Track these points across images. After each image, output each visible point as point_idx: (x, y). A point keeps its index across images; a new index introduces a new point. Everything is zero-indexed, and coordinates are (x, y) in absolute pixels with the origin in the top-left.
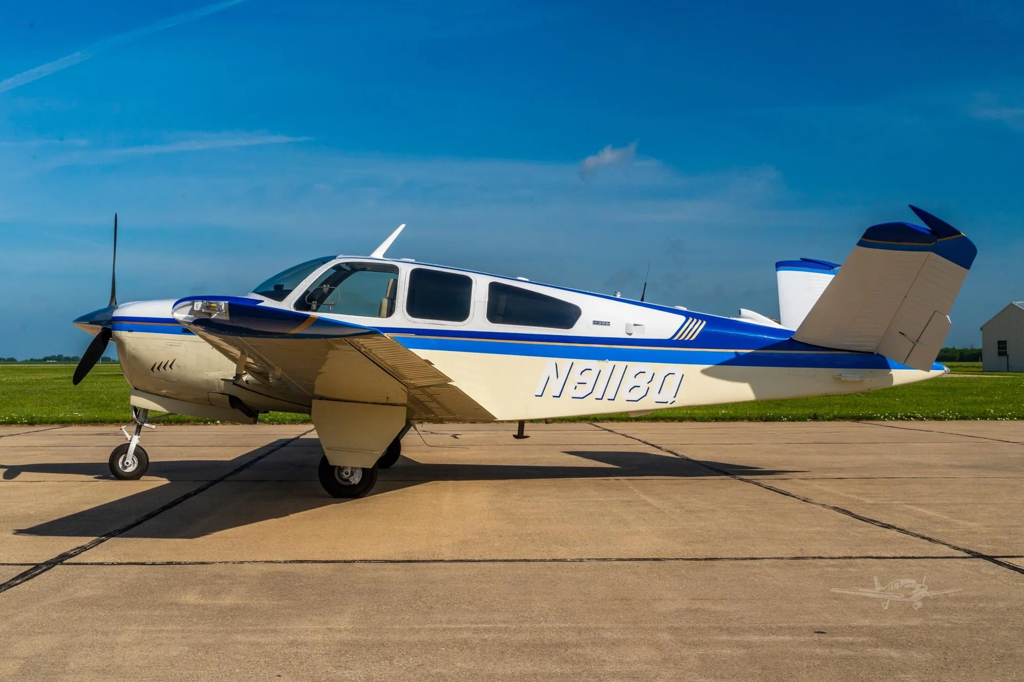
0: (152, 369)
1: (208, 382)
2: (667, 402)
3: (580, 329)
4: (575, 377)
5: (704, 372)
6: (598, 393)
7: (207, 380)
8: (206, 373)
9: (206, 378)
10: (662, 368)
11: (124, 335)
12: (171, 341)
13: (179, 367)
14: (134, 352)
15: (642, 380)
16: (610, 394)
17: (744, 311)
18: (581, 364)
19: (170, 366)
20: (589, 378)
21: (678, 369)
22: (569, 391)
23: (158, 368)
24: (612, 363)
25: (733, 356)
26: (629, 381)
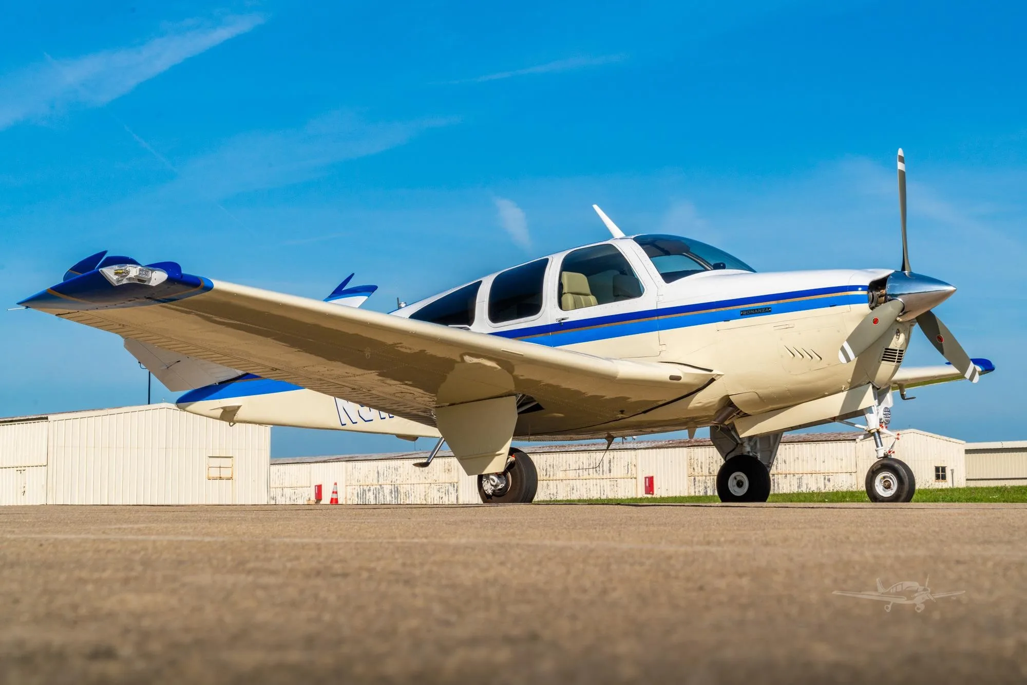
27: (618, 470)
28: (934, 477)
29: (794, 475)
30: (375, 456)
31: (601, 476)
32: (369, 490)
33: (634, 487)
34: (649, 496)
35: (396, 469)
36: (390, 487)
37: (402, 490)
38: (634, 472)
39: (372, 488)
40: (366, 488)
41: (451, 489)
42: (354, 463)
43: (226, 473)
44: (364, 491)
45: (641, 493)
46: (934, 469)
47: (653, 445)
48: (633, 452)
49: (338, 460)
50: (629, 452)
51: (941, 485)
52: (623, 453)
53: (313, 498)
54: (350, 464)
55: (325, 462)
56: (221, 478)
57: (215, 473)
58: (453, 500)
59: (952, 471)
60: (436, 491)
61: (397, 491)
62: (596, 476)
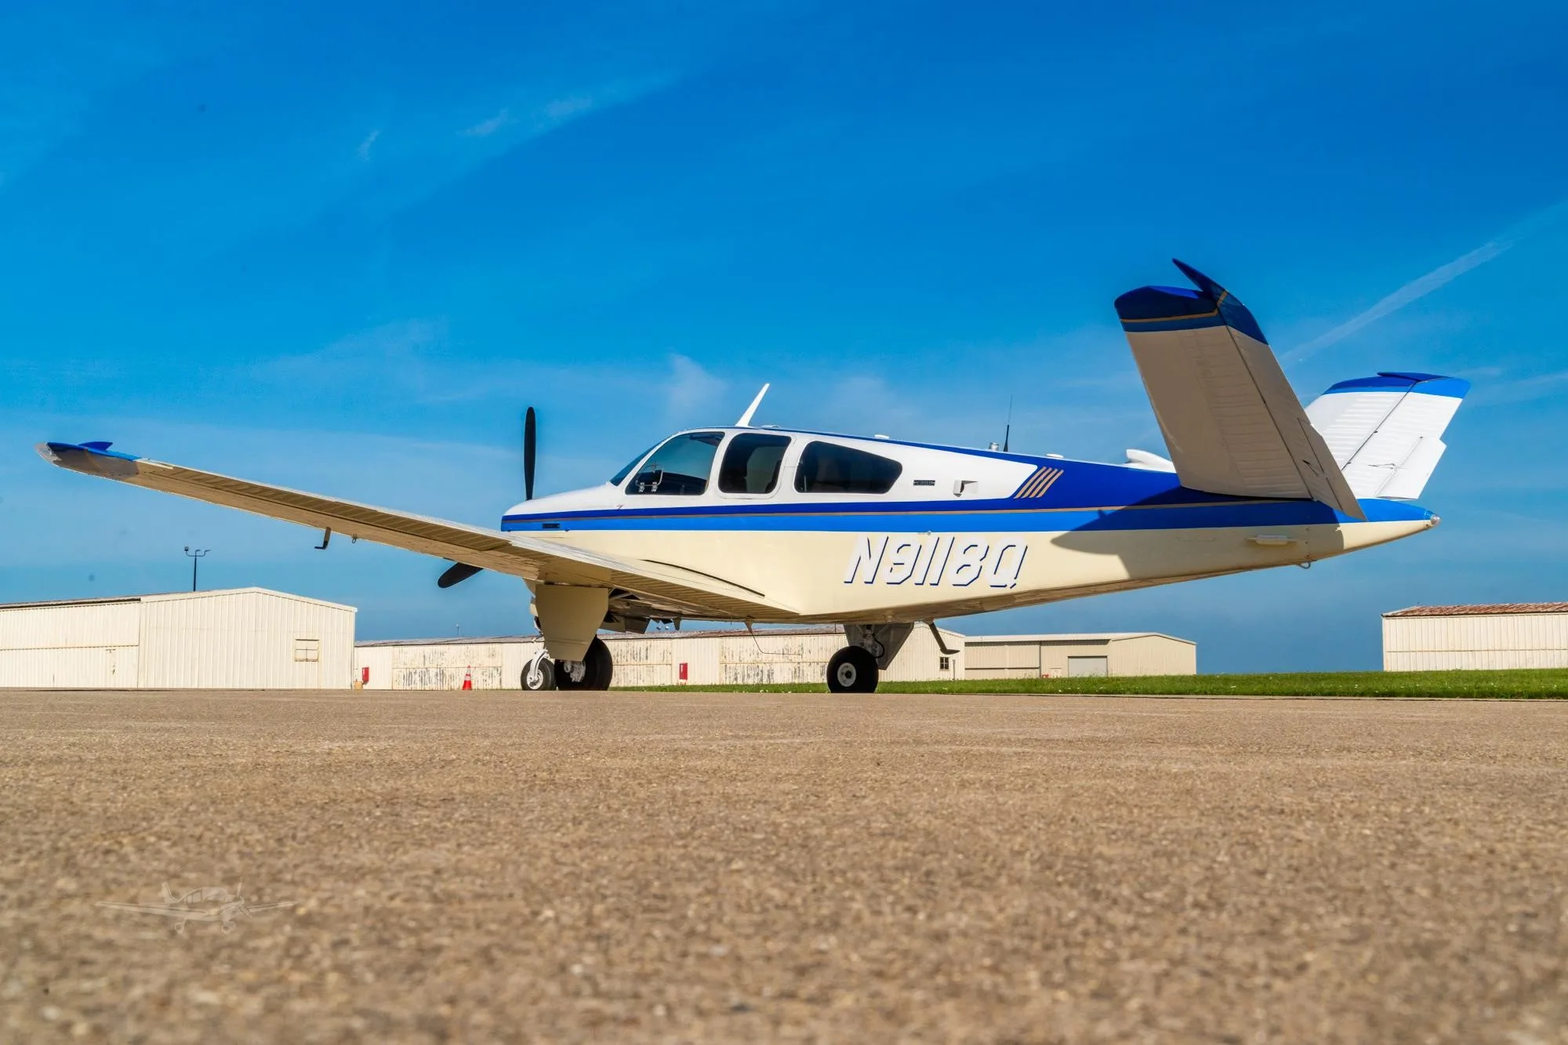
2: (1005, 586)
3: (900, 491)
4: (891, 556)
5: (1056, 542)
6: (918, 577)
10: (997, 539)
15: (973, 557)
16: (933, 577)
17: (1131, 453)
18: (898, 538)
20: (908, 556)
21: (1020, 538)
22: (884, 575)
24: (935, 535)
25: (1096, 517)
26: (957, 559)
27: (655, 657)
28: (939, 667)
29: (818, 663)
30: (421, 641)
31: (638, 662)
32: (415, 673)
33: (669, 673)
34: (683, 681)
35: (442, 654)
36: (435, 670)
37: (447, 674)
38: (669, 659)
39: (418, 671)
40: (413, 671)
41: (495, 672)
42: (400, 647)
43: (311, 655)
44: (410, 673)
45: (676, 680)
46: (939, 660)
47: (687, 635)
48: (669, 641)
49: (385, 645)
50: (665, 641)
51: (946, 675)
52: (659, 642)
53: (360, 679)
54: (397, 649)
55: (372, 646)
56: (307, 660)
57: (301, 655)
58: (496, 685)
59: (954, 661)
60: (480, 673)
61: (443, 673)
62: (633, 662)
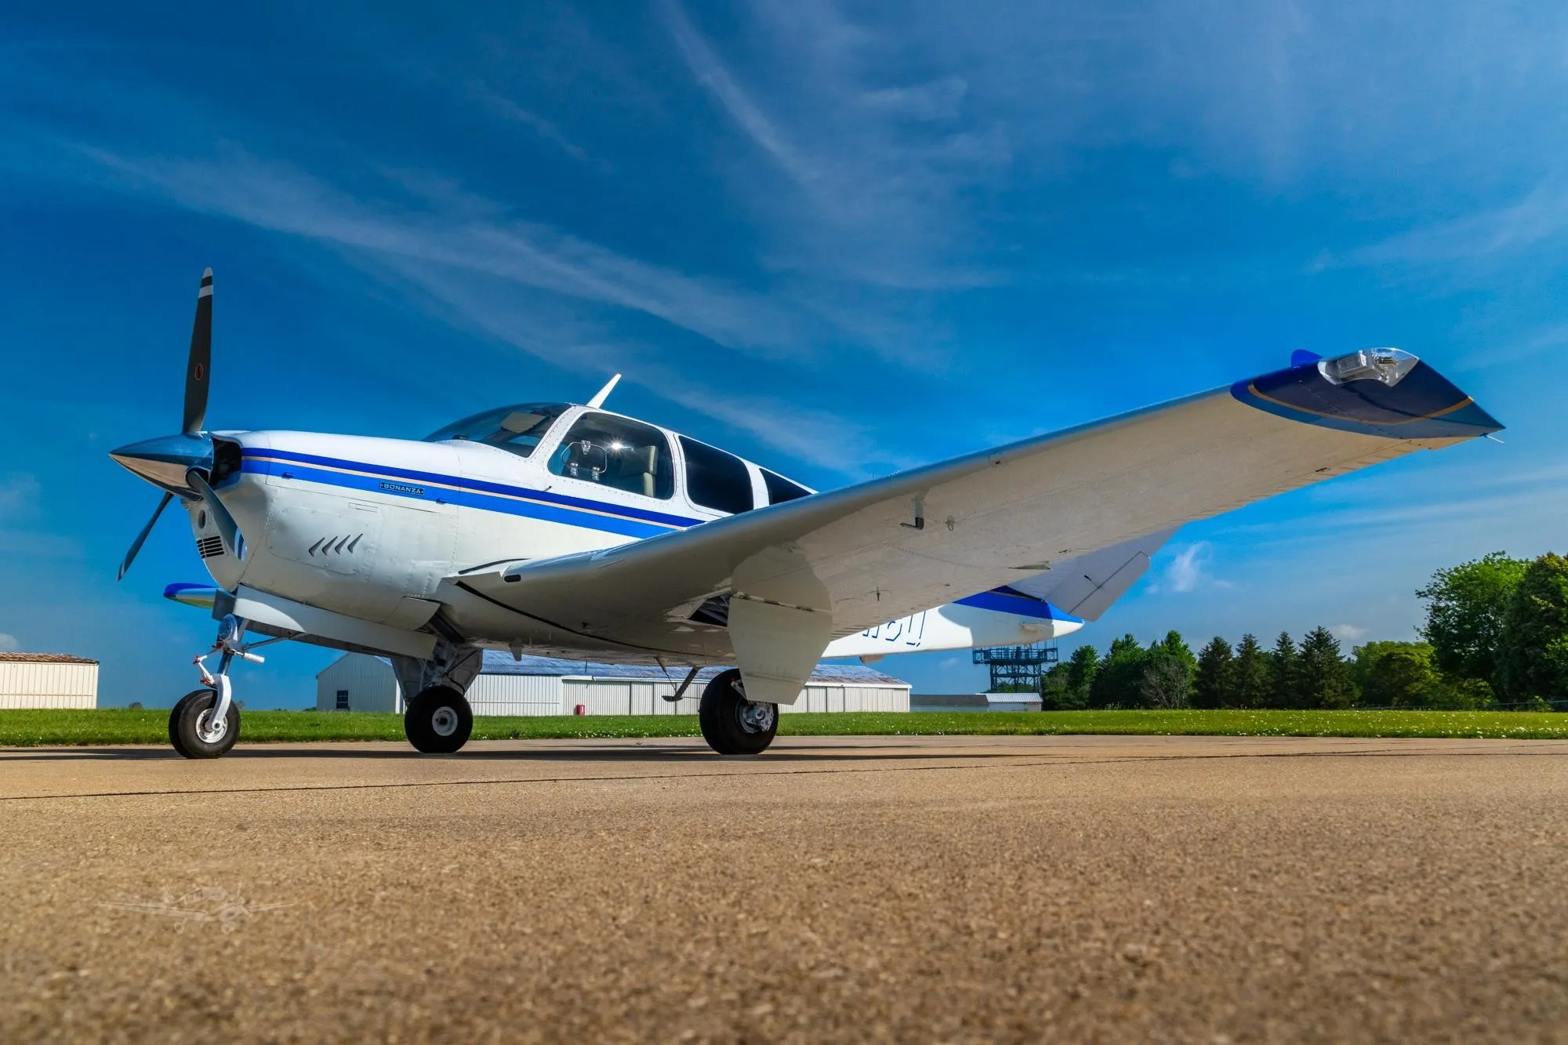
0: (311, 551)
1: (411, 578)
2: (914, 644)
7: (411, 575)
8: (413, 562)
9: (410, 570)
11: (273, 484)
12: (360, 502)
13: (365, 548)
14: (284, 516)
19: (350, 548)
23: (324, 550)
